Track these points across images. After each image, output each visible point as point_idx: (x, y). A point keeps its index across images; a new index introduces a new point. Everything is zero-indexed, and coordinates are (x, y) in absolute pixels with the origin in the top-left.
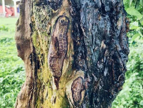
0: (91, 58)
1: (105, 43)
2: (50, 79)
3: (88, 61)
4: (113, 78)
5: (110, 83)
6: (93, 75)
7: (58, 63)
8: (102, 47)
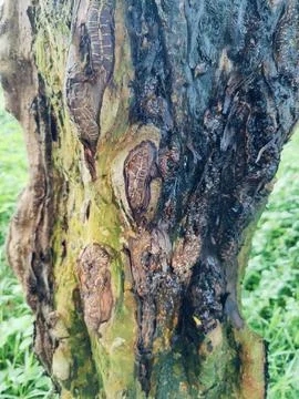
0: (185, 95)
1: (230, 55)
2: (76, 157)
3: (176, 104)
4: (245, 156)
5: (237, 173)
6: (191, 148)
7: (87, 96)
8: (221, 68)
